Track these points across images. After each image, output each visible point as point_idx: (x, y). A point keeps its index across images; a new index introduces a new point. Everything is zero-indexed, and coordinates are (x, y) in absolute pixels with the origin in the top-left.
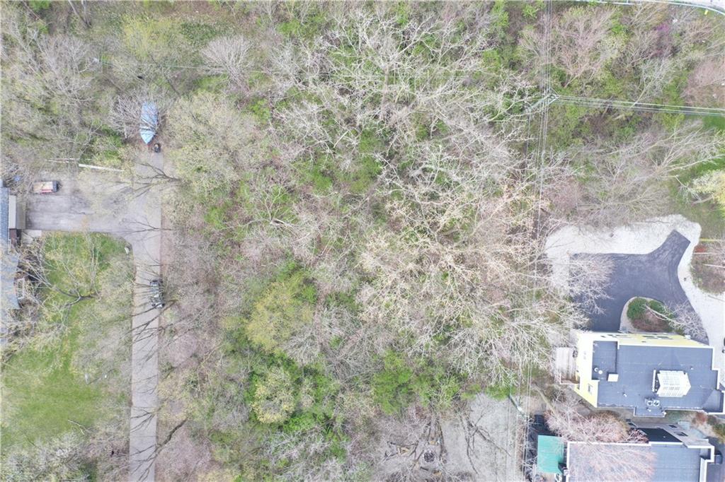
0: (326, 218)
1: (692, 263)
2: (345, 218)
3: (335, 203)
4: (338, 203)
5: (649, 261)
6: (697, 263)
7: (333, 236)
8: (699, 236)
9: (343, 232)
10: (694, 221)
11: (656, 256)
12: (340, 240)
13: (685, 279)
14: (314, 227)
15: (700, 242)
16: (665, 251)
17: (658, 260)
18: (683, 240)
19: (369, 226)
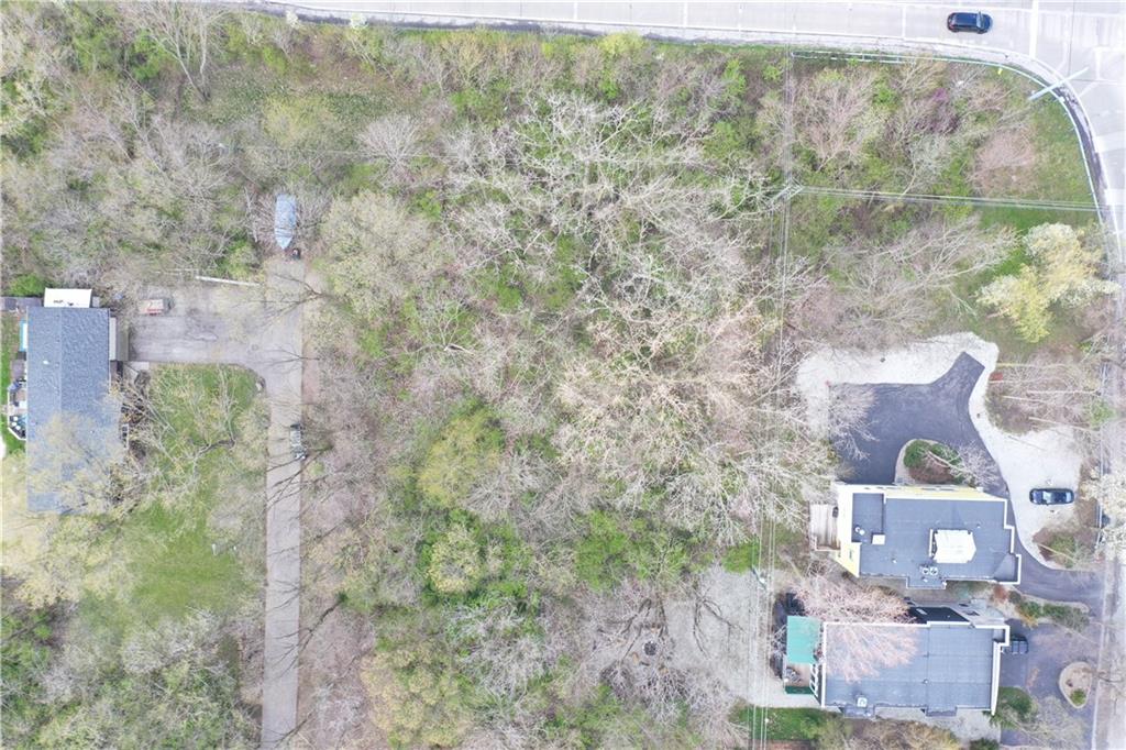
0: (515, 343)
1: (987, 395)
2: (539, 342)
3: (526, 322)
4: (530, 323)
5: (932, 393)
6: (993, 394)
7: (524, 364)
8: (996, 359)
9: (536, 359)
10: (990, 341)
11: (940, 385)
12: (532, 369)
13: (978, 415)
14: (500, 355)
15: (998, 368)
16: (952, 379)
17: (943, 392)
18: (976, 365)
19: (568, 352)
